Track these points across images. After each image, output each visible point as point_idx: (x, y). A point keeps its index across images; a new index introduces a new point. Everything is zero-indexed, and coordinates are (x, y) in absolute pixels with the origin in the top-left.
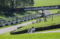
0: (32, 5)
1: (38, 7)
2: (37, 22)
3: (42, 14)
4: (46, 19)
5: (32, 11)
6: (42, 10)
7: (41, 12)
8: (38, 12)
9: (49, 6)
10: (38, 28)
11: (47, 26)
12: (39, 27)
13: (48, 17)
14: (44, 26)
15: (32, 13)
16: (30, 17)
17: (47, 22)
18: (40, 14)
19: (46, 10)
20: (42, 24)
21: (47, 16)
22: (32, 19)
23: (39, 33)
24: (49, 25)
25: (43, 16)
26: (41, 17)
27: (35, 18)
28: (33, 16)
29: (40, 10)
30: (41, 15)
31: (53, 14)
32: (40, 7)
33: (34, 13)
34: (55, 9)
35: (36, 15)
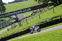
0: (4, 12)
1: (10, 13)
2: (12, 28)
4: (20, 24)
6: (15, 15)
7: (14, 17)
8: (11, 18)
12: (15, 33)
14: (20, 31)
15: (5, 20)
16: (4, 24)
17: (22, 27)
18: (14, 19)
20: (18, 29)
21: (21, 20)
22: (7, 26)
23: (17, 39)
24: (25, 29)
26: (15, 22)
27: (10, 25)
28: (7, 23)
29: (13, 15)
30: (15, 21)
31: (27, 17)
33: (7, 19)
34: (28, 11)
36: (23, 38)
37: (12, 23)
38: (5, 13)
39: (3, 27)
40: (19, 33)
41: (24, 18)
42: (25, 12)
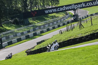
0: (56, 4)
1: (66, 6)
2: (67, 31)
3: (74, 16)
4: (81, 24)
5: (57, 12)
6: (74, 10)
7: (72, 12)
8: (67, 14)
9: (84, 3)
10: (71, 40)
11: (84, 35)
12: (72, 38)
13: (85, 20)
14: (80, 36)
15: (58, 17)
16: (55, 23)
17: (84, 29)
18: (71, 16)
19: (80, 8)
20: (77, 33)
21: (83, 19)
22: (59, 26)
24: (87, 34)
25: (76, 19)
26: (73, 21)
27: (64, 25)
28: (59, 21)
29: (70, 10)
30: (72, 19)
31: (92, 15)
32: (71, 5)
33: (61, 15)
34: (94, 5)
35: (64, 20)
36: (84, 47)
37: (68, 23)
38: (59, 6)
39: (54, 28)
40: (77, 38)
41: (88, 16)
42: (90, 6)
